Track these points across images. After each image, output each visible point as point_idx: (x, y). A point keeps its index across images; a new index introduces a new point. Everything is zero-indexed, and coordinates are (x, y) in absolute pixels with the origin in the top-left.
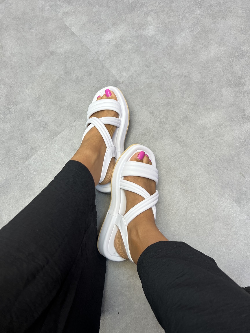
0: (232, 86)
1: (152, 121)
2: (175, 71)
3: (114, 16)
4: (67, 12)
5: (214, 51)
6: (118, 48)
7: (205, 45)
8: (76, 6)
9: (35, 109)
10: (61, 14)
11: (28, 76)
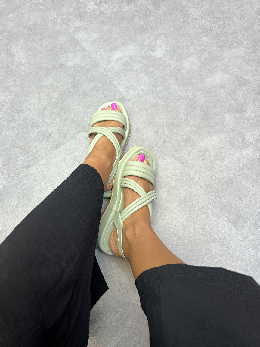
0: (234, 112)
1: (155, 140)
2: (181, 93)
3: (125, 35)
4: (79, 27)
5: (219, 77)
6: (126, 67)
7: (211, 71)
8: (88, 22)
9: (40, 119)
10: (73, 29)
11: (35, 85)
